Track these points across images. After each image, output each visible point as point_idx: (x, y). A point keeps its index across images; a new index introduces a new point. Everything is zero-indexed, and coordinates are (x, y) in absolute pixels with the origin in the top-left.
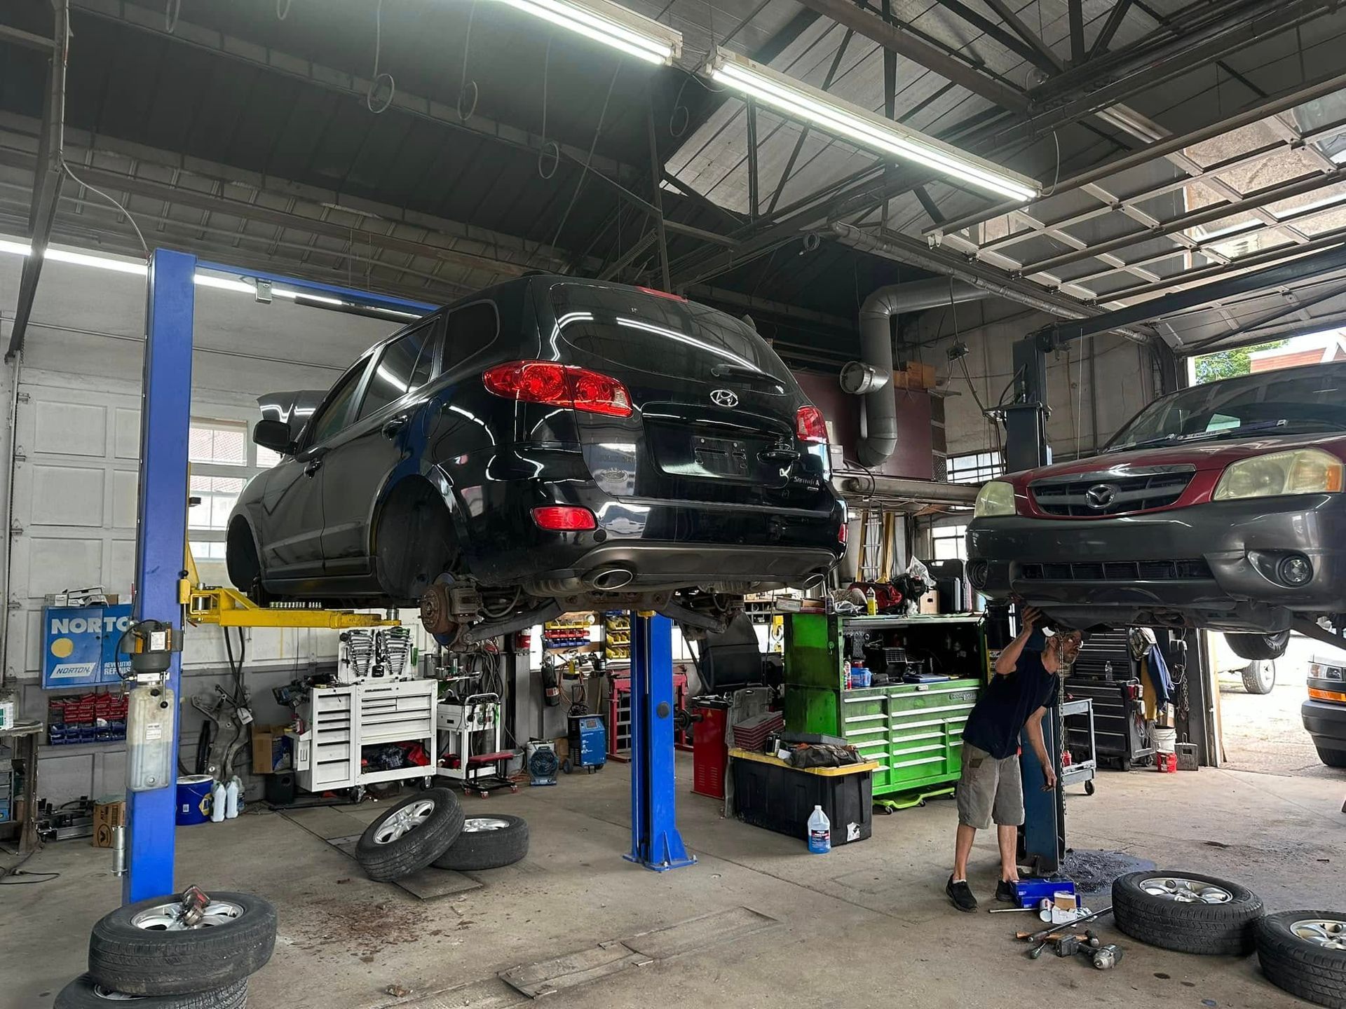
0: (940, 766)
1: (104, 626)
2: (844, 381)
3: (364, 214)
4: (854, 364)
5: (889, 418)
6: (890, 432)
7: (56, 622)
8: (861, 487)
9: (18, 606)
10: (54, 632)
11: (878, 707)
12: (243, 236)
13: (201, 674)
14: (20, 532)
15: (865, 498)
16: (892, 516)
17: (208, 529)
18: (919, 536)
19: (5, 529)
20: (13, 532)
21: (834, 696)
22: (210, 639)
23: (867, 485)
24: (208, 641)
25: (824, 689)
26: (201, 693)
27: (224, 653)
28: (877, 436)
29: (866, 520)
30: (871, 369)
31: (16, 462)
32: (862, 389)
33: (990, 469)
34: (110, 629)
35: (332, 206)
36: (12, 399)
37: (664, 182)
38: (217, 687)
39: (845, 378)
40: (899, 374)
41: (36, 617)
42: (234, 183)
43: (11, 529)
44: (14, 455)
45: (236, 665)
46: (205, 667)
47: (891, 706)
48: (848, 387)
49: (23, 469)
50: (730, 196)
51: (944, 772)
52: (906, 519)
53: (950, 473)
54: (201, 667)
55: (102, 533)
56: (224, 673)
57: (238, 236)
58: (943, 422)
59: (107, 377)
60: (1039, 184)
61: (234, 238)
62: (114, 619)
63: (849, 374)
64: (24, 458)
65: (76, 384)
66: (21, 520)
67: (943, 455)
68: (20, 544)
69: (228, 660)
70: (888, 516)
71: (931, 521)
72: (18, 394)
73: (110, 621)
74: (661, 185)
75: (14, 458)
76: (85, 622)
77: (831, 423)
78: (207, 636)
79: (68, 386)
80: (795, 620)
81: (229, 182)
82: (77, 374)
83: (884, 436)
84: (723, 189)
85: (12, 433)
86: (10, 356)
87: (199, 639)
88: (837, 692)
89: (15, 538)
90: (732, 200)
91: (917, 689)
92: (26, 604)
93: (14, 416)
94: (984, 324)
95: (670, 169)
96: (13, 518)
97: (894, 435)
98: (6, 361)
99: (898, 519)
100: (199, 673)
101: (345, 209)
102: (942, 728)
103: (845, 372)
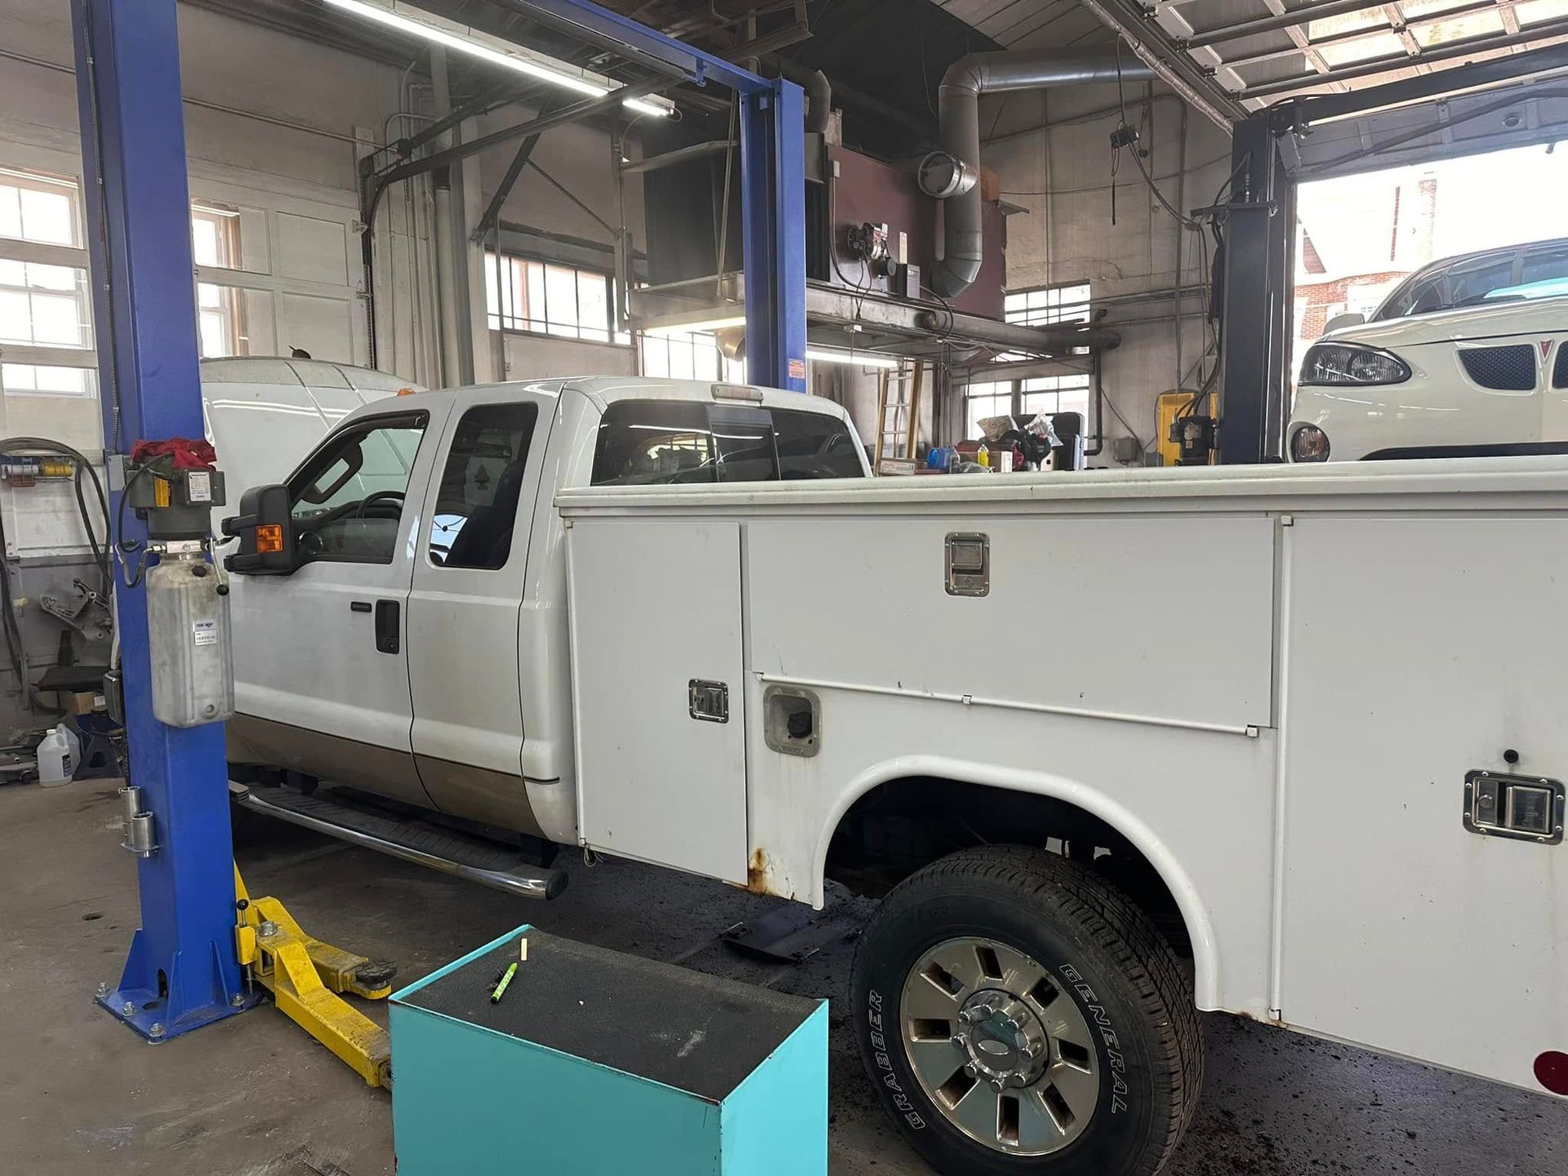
2: (922, 179)
4: (938, 155)
5: (976, 232)
6: (975, 251)
8: (937, 323)
13: (48, 563)
15: (939, 339)
16: (920, 369)
17: (30, 344)
22: (55, 511)
23: (944, 321)
24: (52, 515)
26: (51, 591)
27: (78, 531)
28: (959, 255)
30: (962, 164)
32: (948, 192)
33: (1058, 310)
38: (76, 582)
39: (925, 174)
45: (101, 549)
46: (54, 553)
48: (930, 185)
52: (936, 373)
53: (1009, 313)
54: (48, 553)
56: (85, 562)
63: (929, 170)
67: (1003, 290)
69: (89, 543)
70: (917, 368)
71: (970, 375)
77: (906, 235)
78: (50, 508)
83: (965, 255)
87: (40, 512)
94: (1047, 124)
97: (979, 256)
99: (925, 373)
100: (44, 563)
103: (925, 166)
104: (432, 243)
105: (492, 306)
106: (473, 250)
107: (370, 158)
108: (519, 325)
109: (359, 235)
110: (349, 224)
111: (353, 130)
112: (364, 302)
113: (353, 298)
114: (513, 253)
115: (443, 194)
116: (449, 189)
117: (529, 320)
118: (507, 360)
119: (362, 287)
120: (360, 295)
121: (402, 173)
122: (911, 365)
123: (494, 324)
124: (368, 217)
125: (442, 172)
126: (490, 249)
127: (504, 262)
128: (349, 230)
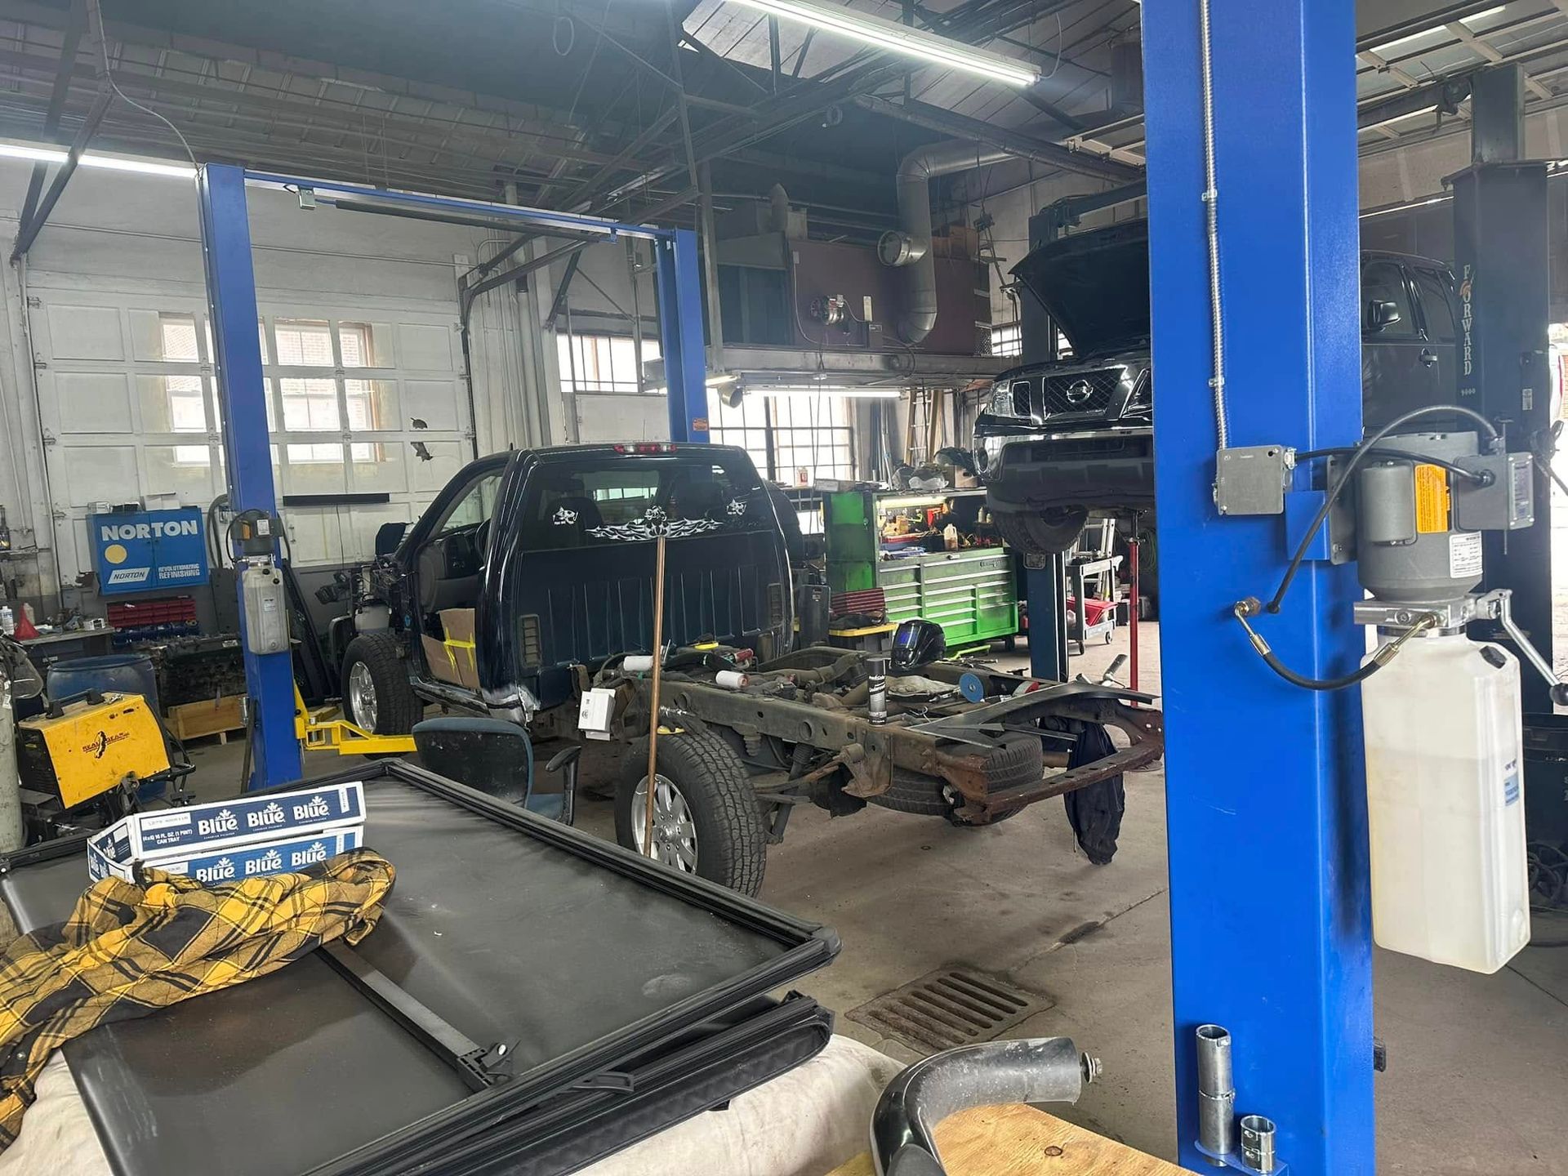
0: (971, 625)
1: (152, 531)
2: (882, 252)
3: (366, 87)
4: (892, 233)
5: (928, 291)
6: (929, 305)
7: (105, 530)
8: (900, 365)
9: (63, 516)
10: (105, 539)
11: (912, 577)
12: (237, 116)
14: (53, 441)
15: (906, 376)
16: (940, 394)
18: (968, 413)
19: (37, 440)
20: (46, 442)
21: (870, 567)
23: (908, 362)
25: (861, 562)
28: (915, 310)
29: (914, 398)
30: (908, 239)
31: (37, 370)
32: (900, 261)
34: (158, 534)
35: (332, 81)
36: (23, 304)
37: (683, 42)
39: (883, 249)
40: (940, 240)
41: (82, 526)
42: (228, 61)
43: (43, 439)
44: (34, 363)
47: (923, 574)
48: (886, 257)
49: (44, 377)
50: (755, 53)
51: (975, 632)
52: (955, 395)
53: (996, 345)
55: (132, 440)
57: (232, 116)
58: (989, 291)
59: (115, 276)
60: (1038, 68)
61: (229, 118)
62: (161, 524)
63: (887, 245)
64: (44, 366)
65: (83, 285)
66: (52, 431)
67: (987, 327)
68: (56, 454)
70: (936, 393)
72: (28, 299)
73: (157, 526)
74: (680, 45)
75: (35, 367)
76: (133, 527)
77: (870, 298)
79: (74, 287)
80: (834, 499)
81: (224, 59)
82: (84, 274)
83: (925, 309)
84: (746, 46)
85: (27, 340)
86: (15, 258)
88: (873, 563)
89: (48, 447)
90: (756, 56)
91: (949, 558)
92: (70, 513)
93: (25, 321)
94: (1032, 181)
95: (689, 27)
96: (44, 428)
97: (934, 307)
98: (12, 264)
99: (946, 396)
101: (345, 83)
102: (973, 593)
103: (883, 242)
104: (516, 332)
105: (565, 373)
106: (546, 335)
107: (465, 277)
108: (591, 387)
109: (459, 333)
110: (452, 327)
111: (453, 257)
112: (465, 381)
113: (457, 380)
114: (581, 333)
115: (523, 296)
116: (527, 291)
117: (599, 382)
118: (579, 415)
119: (463, 371)
120: (462, 377)
121: (483, 287)
122: (908, 394)
123: (567, 388)
124: (465, 321)
125: (522, 281)
126: (562, 331)
127: (576, 340)
128: (452, 331)
